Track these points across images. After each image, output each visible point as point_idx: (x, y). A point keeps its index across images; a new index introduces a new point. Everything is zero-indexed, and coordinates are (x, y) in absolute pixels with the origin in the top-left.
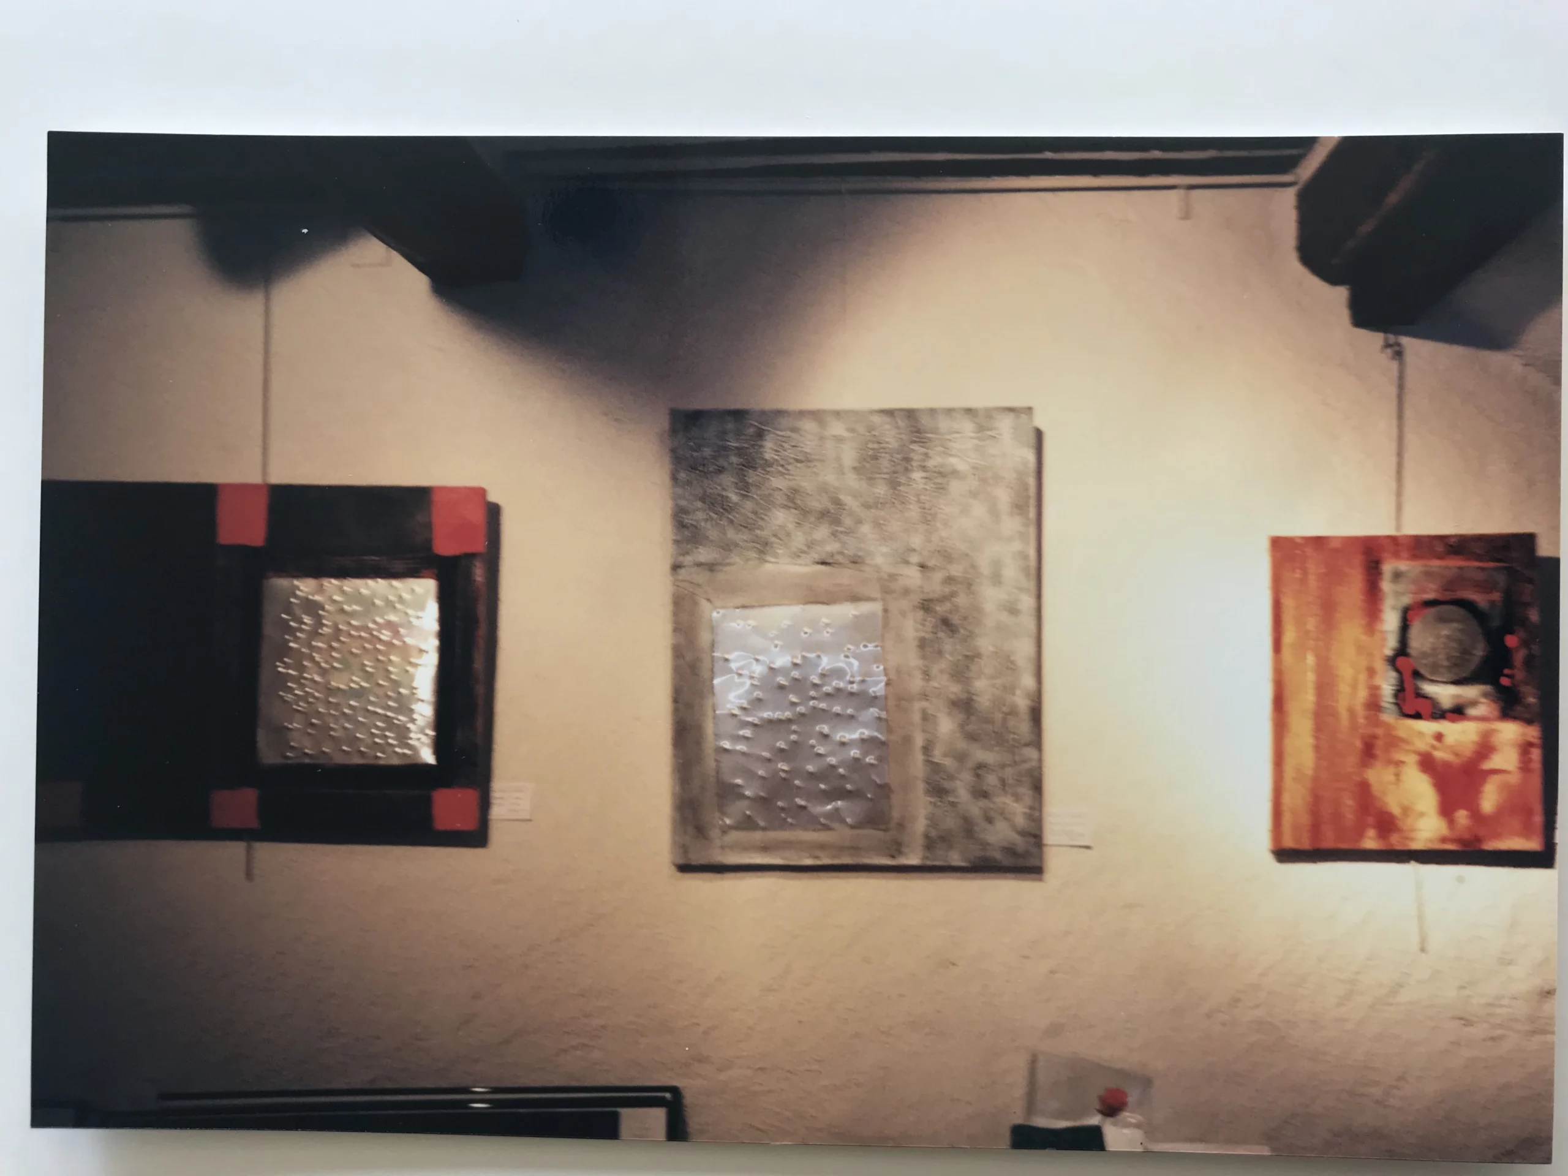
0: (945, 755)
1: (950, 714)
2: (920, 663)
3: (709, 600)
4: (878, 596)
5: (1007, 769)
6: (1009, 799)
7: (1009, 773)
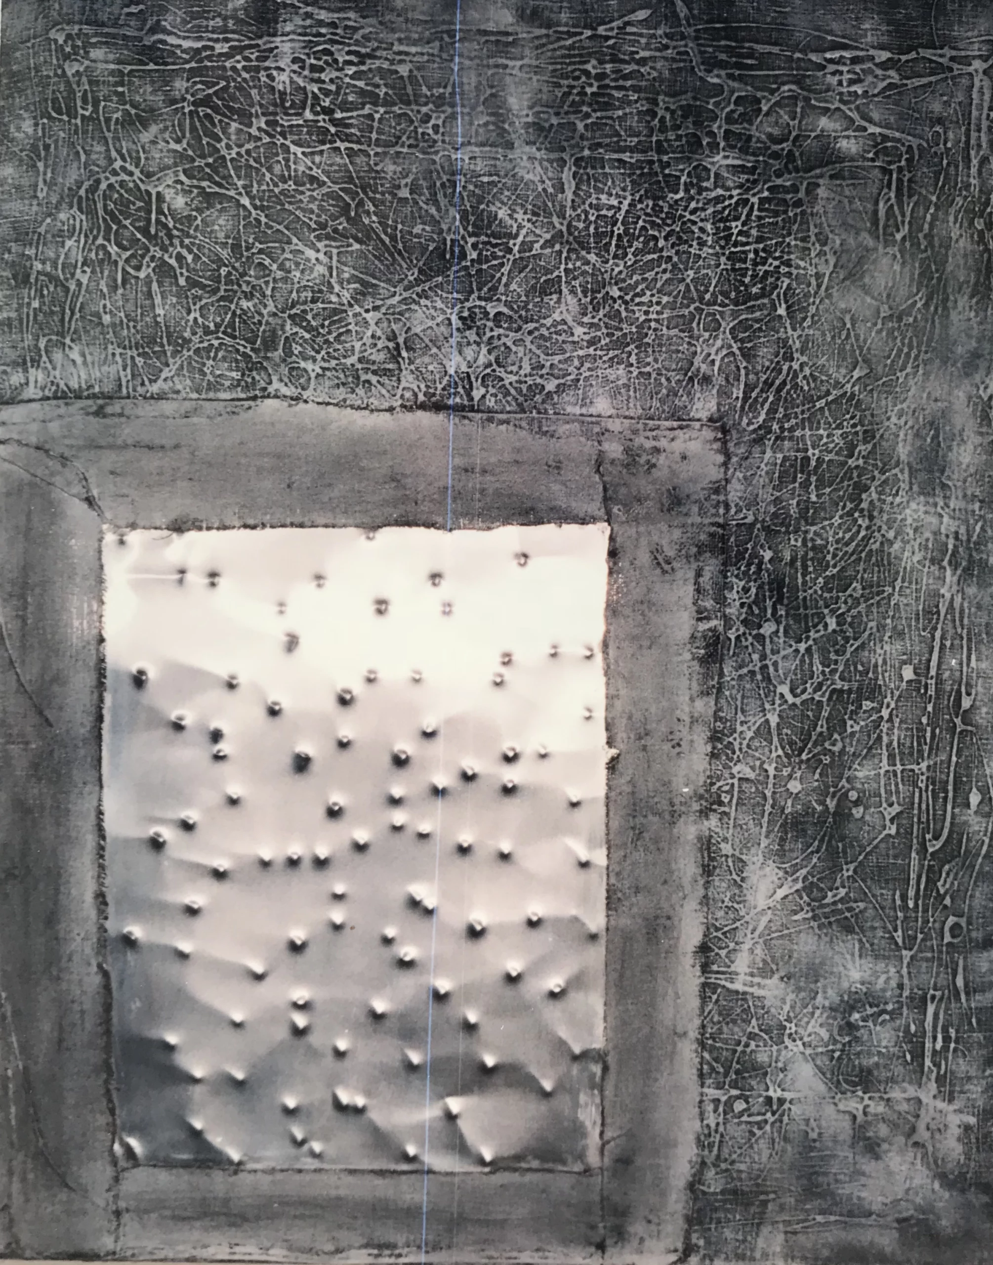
0: (765, 971)
1: (781, 854)
2: (704, 707)
3: (90, 501)
4: (595, 507)
5: (931, 1009)
6: (928, 1093)
7: (936, 1015)
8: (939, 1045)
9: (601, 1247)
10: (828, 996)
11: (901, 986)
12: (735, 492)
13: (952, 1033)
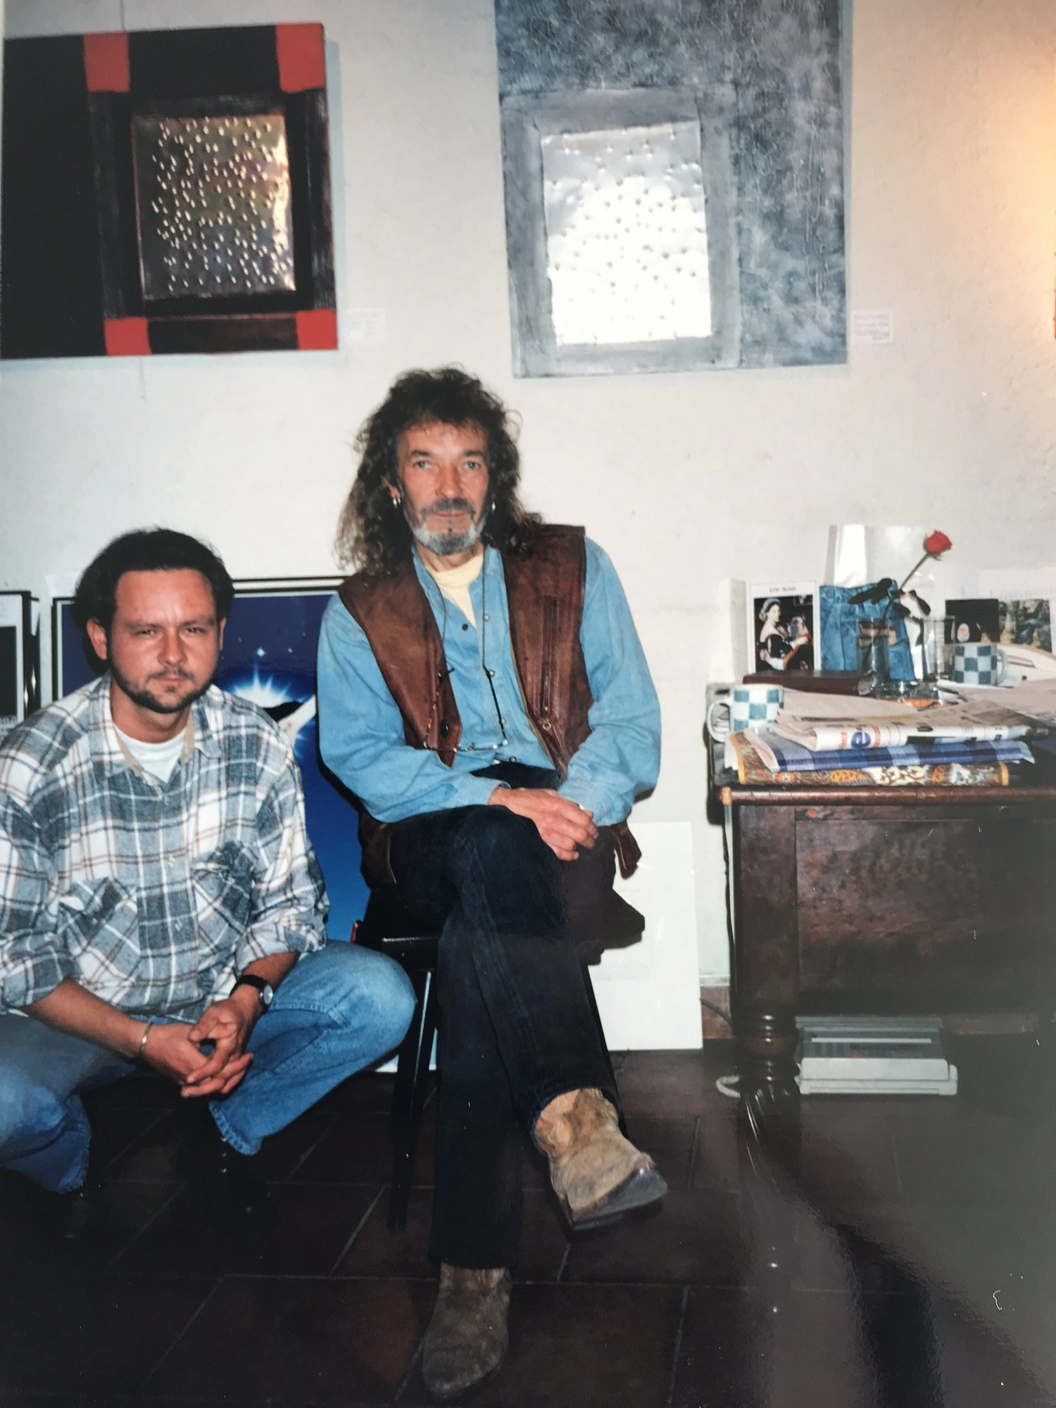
0: (760, 266)
1: (763, 226)
2: (735, 179)
4: (695, 114)
5: (817, 275)
6: (818, 304)
7: (819, 279)
8: (821, 287)
9: (713, 362)
10: (782, 273)
11: (806, 268)
12: (741, 105)
13: (825, 283)
